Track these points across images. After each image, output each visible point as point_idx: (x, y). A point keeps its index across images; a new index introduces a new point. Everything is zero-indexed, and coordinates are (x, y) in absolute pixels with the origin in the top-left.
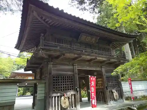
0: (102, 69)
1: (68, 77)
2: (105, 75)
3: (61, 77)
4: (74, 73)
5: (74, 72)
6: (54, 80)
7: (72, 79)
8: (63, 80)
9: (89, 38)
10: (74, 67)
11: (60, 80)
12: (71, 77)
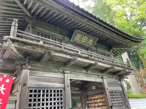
0: (103, 81)
1: (54, 91)
2: (107, 89)
3: (44, 91)
4: (65, 85)
5: (64, 83)
6: (31, 96)
7: (61, 95)
8: (47, 96)
9: (85, 38)
10: (64, 75)
11: (41, 96)
12: (60, 91)
